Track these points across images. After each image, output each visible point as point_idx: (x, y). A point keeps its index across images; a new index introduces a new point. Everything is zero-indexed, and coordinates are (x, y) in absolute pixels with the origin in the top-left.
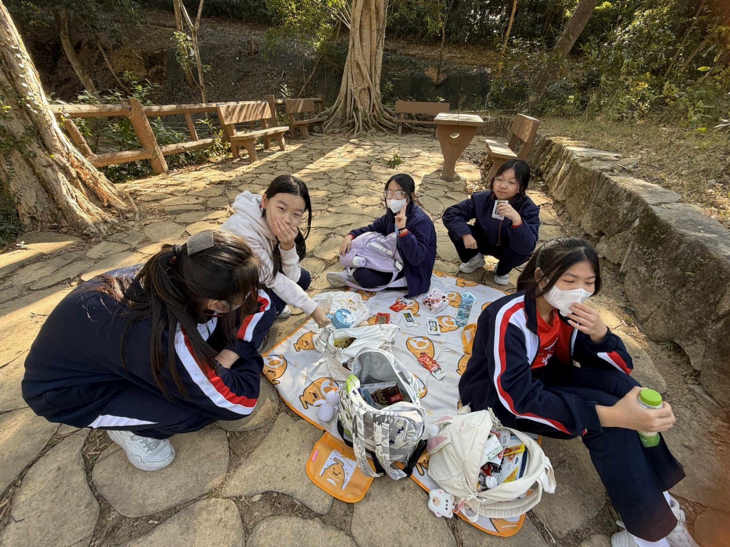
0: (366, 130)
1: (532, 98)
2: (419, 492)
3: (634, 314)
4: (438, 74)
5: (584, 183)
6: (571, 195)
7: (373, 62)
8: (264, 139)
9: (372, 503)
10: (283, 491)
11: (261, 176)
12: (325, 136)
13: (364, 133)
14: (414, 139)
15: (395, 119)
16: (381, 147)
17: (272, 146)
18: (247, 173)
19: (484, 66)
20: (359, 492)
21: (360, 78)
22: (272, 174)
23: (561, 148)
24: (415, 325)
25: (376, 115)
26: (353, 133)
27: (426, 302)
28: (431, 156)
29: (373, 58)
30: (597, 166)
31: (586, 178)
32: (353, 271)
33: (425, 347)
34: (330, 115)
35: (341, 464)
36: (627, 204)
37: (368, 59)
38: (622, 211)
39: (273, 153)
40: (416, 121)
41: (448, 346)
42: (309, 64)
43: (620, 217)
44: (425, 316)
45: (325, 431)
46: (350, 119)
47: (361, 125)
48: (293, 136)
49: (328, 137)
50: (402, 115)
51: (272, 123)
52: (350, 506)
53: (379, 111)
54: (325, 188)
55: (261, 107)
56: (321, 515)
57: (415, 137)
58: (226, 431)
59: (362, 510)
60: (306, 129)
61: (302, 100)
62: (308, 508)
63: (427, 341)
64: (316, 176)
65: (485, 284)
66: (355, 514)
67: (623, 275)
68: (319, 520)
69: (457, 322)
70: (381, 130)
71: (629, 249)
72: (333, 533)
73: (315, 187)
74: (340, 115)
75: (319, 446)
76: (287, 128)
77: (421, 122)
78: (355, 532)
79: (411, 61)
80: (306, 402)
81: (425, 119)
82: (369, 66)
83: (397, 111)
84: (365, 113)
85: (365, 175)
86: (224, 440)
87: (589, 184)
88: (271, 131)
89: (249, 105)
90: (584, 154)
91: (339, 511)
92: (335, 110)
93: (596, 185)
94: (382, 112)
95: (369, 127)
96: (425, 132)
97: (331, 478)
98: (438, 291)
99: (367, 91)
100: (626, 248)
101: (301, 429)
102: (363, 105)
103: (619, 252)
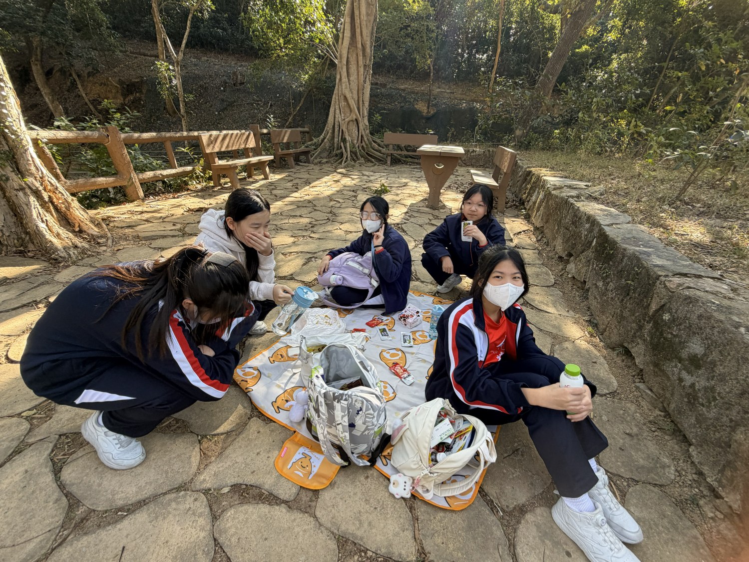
0: (354, 160)
1: (518, 133)
2: (381, 480)
4: (428, 108)
5: (556, 208)
6: (547, 222)
7: (361, 95)
8: (248, 168)
9: (336, 490)
10: (252, 483)
12: (312, 166)
13: (353, 163)
14: (403, 169)
15: (384, 150)
16: (368, 176)
17: (255, 175)
19: (473, 101)
20: (325, 481)
21: (347, 110)
23: (539, 178)
24: (390, 338)
25: (365, 146)
26: (341, 163)
28: (418, 185)
29: (361, 92)
30: (566, 193)
31: (557, 204)
32: (331, 290)
33: (398, 358)
34: (317, 146)
35: (309, 458)
36: (587, 226)
37: (355, 92)
38: (584, 233)
39: (257, 181)
40: (406, 153)
41: (419, 356)
42: (297, 96)
43: (583, 238)
44: (400, 330)
45: (295, 432)
47: (349, 156)
48: (277, 165)
49: (315, 167)
50: (391, 147)
51: (256, 152)
52: (316, 492)
53: (367, 142)
54: (308, 215)
55: (245, 137)
56: (288, 502)
57: (405, 168)
58: (198, 435)
59: (326, 496)
60: (292, 158)
61: (290, 130)
62: (275, 496)
63: (400, 353)
64: (300, 204)
66: (319, 500)
68: (285, 506)
70: (369, 161)
71: (591, 267)
72: (298, 515)
73: (298, 214)
74: (327, 145)
75: (288, 445)
76: (271, 157)
77: (410, 153)
78: (318, 514)
79: (400, 95)
80: (278, 407)
81: (414, 151)
82: (356, 99)
83: (386, 142)
84: (353, 144)
85: (351, 204)
86: (195, 442)
87: (559, 210)
88: (254, 160)
89: (232, 134)
90: (556, 183)
91: (305, 497)
92: (323, 141)
93: (564, 211)
94: (371, 144)
95: (357, 157)
96: (413, 163)
97: (298, 470)
98: (413, 307)
99: (355, 123)
100: (589, 266)
101: (272, 431)
102: (351, 136)
103: (583, 270)
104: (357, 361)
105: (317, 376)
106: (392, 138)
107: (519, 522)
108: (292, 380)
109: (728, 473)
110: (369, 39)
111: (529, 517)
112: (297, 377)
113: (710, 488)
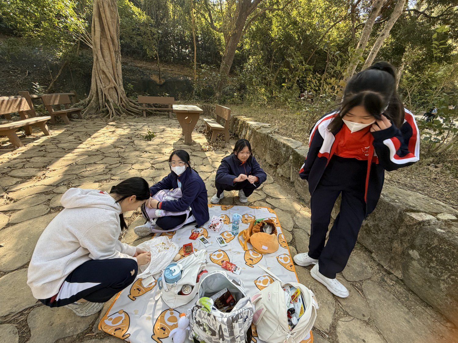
0: (118, 115)
1: (218, 94)
3: (303, 200)
4: (160, 79)
5: (261, 140)
6: (256, 146)
7: (115, 71)
8: (27, 129)
11: (32, 160)
12: (85, 121)
13: (118, 117)
14: (156, 119)
15: (139, 107)
16: (134, 126)
17: (34, 132)
18: (15, 159)
19: (187, 76)
21: (106, 80)
22: (44, 156)
23: (244, 122)
24: (210, 244)
25: (124, 105)
26: (109, 117)
27: (211, 227)
28: (172, 130)
29: (115, 68)
30: (265, 131)
31: (262, 137)
32: (155, 220)
33: (222, 257)
34: (85, 106)
37: (111, 69)
38: (283, 153)
39: (38, 138)
40: (154, 108)
41: (234, 250)
42: (54, 68)
43: (283, 155)
44: (214, 236)
46: (103, 108)
47: (114, 112)
48: (55, 122)
49: (88, 121)
50: (144, 105)
51: (31, 114)
53: (126, 102)
54: (101, 162)
55: (18, 102)
57: (158, 118)
60: (66, 117)
61: (59, 95)
63: (221, 252)
64: (90, 153)
65: (236, 205)
67: (293, 183)
69: (233, 233)
70: (129, 114)
71: (292, 170)
73: (92, 162)
74: (94, 105)
76: (49, 118)
77: (158, 109)
79: (139, 70)
80: (158, 338)
81: (160, 107)
82: (112, 73)
83: (139, 102)
84: (116, 104)
85: (132, 149)
87: (264, 140)
88: (32, 120)
89: (3, 101)
90: (257, 126)
92: (89, 102)
93: (267, 141)
94: (128, 103)
95: (120, 113)
96: (162, 114)
98: (216, 217)
99: (114, 89)
100: (290, 169)
102: (113, 98)
103: (288, 172)
104: (231, 281)
105: (213, 309)
106: (145, 99)
107: (337, 336)
108: (158, 307)
110: (115, 34)
111: (339, 329)
112: (160, 303)
113: (386, 271)
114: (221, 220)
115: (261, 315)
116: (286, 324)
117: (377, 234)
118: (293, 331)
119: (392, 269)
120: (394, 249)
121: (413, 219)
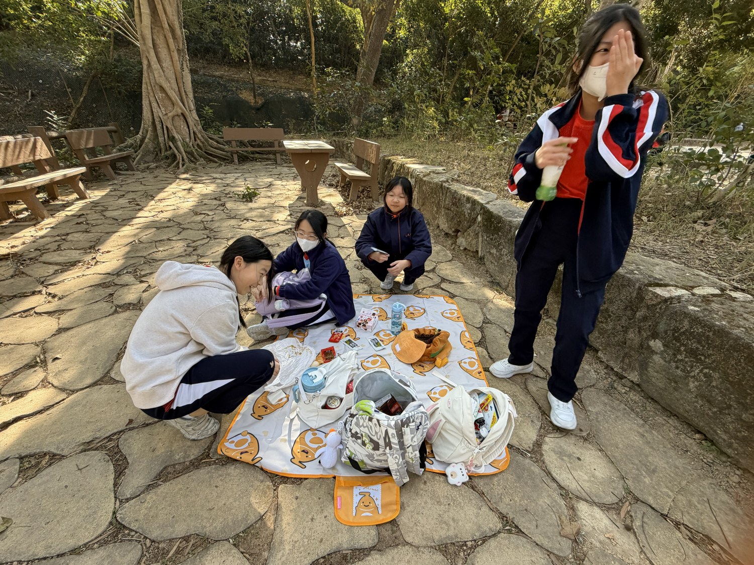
0: (192, 162)
1: (355, 121)
2: (437, 478)
3: (498, 284)
4: (255, 97)
5: (431, 193)
6: (423, 205)
7: (181, 85)
8: (51, 189)
9: (408, 509)
10: (328, 552)
11: (69, 237)
12: (139, 175)
13: (192, 165)
14: (256, 167)
15: (226, 147)
16: (221, 179)
18: (42, 237)
19: (300, 90)
20: (395, 507)
21: (167, 102)
22: (87, 232)
23: (401, 166)
24: (361, 347)
25: (201, 144)
26: (177, 166)
27: (360, 324)
28: (284, 183)
29: (180, 81)
30: (437, 179)
31: (432, 189)
33: (379, 363)
34: (137, 148)
35: (368, 494)
36: (468, 205)
37: (173, 81)
38: (467, 212)
39: (70, 204)
40: (250, 149)
43: (467, 216)
44: (365, 338)
45: (335, 477)
46: (166, 150)
47: (185, 157)
48: (94, 177)
49: (144, 175)
50: (234, 143)
52: (393, 522)
53: (203, 140)
54: (179, 237)
55: (30, 145)
56: (374, 547)
57: (258, 165)
58: (227, 540)
59: (404, 521)
60: (109, 167)
61: (93, 130)
62: (359, 550)
63: (378, 358)
64: (158, 225)
65: (396, 294)
66: (400, 527)
67: (482, 258)
68: (375, 552)
69: (393, 332)
70: (211, 161)
71: (480, 239)
72: (393, 553)
73: (165, 238)
74: (150, 146)
75: (338, 493)
76: (83, 169)
77: (257, 149)
78: (409, 539)
79: (219, 83)
80: (300, 462)
81: (260, 146)
82: (177, 89)
83: (225, 139)
84: (187, 144)
85: (224, 216)
86: (231, 549)
87: (436, 194)
88: (58, 175)
89: (8, 142)
90: (424, 170)
91: (386, 533)
92: (142, 140)
93: (441, 195)
94: (207, 141)
95: (195, 158)
96: (263, 159)
97: (364, 512)
98: (366, 310)
99: (182, 118)
100: (478, 238)
101: (310, 489)
102: (181, 133)
103: (474, 242)
104: (397, 381)
106: (234, 133)
107: (542, 455)
108: (293, 428)
109: (627, 361)
110: (176, 18)
111: (545, 447)
112: (296, 422)
113: (617, 374)
114: (374, 314)
115: (439, 429)
116: (473, 436)
117: (606, 322)
118: (482, 445)
119: (625, 370)
120: (628, 342)
121: (657, 296)
